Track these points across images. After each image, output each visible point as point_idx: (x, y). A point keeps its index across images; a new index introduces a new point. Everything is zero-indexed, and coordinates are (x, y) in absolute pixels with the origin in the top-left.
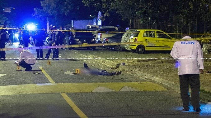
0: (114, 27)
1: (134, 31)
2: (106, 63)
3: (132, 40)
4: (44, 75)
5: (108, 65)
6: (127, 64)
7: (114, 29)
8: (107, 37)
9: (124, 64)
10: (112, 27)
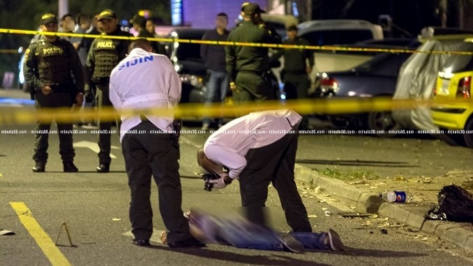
0: (368, 26)
1: (458, 45)
2: (322, 190)
3: (445, 86)
4: (33, 240)
5: (330, 201)
6: (417, 199)
7: (368, 35)
8: (332, 69)
9: (401, 197)
10: (354, 25)
